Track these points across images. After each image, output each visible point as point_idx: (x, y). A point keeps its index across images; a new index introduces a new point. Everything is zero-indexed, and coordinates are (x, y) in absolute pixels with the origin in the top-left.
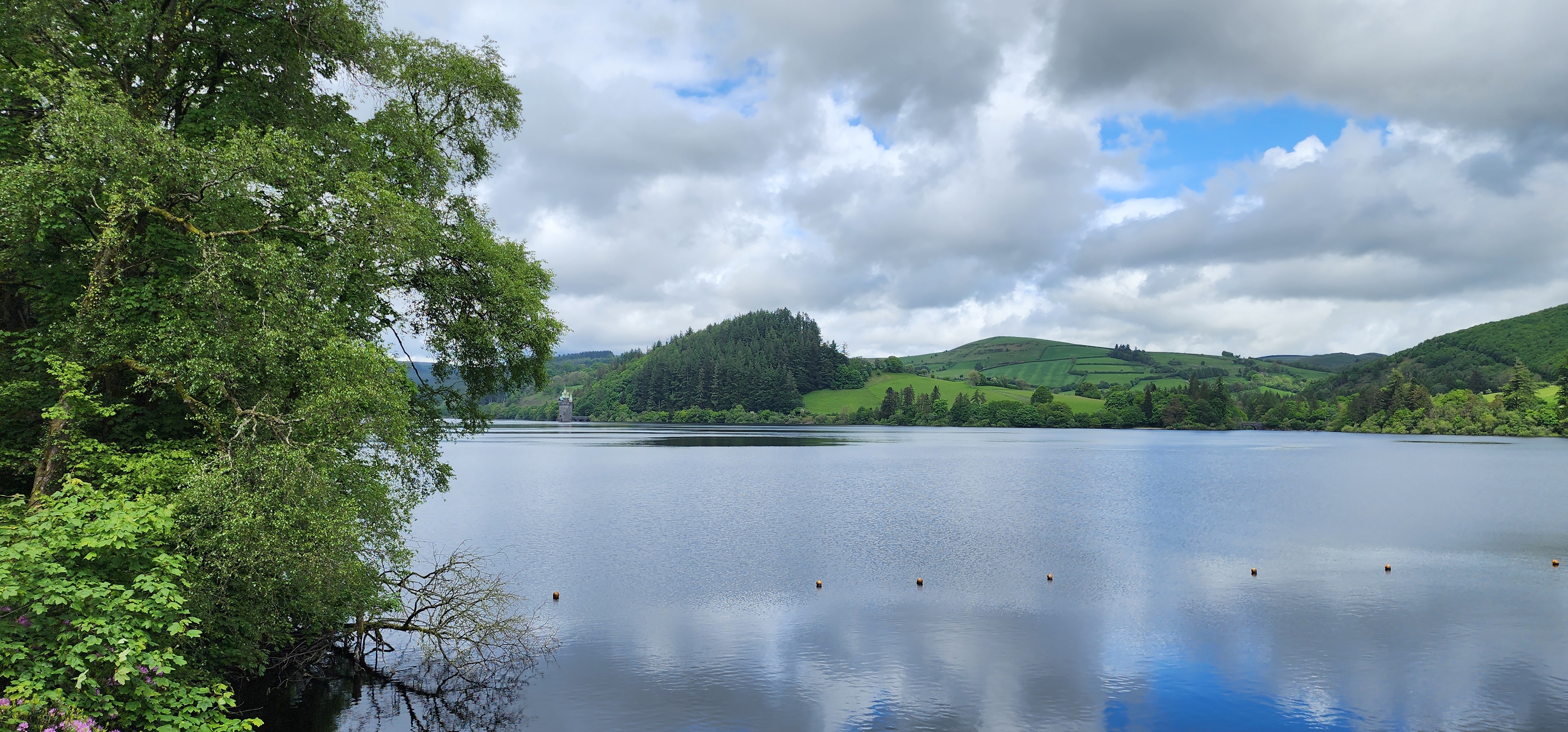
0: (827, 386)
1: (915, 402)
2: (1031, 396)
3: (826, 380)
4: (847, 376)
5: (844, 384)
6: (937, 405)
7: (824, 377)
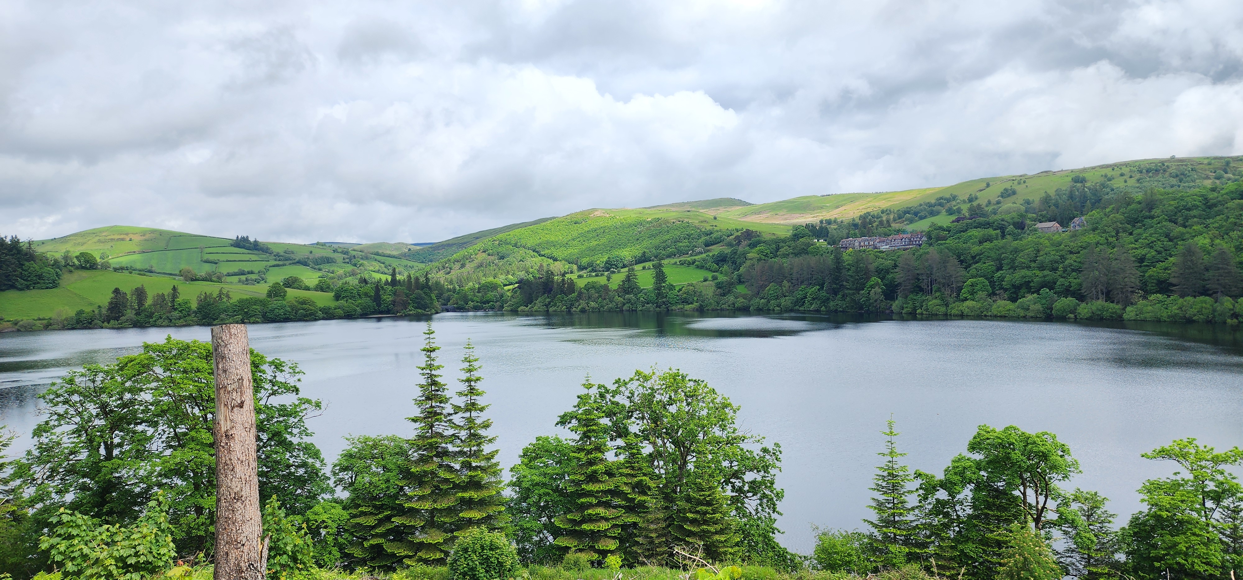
0: (13, 287)
1: (149, 302)
2: (266, 292)
3: (10, 280)
4: (39, 275)
5: (35, 284)
6: (179, 304)
7: (7, 277)
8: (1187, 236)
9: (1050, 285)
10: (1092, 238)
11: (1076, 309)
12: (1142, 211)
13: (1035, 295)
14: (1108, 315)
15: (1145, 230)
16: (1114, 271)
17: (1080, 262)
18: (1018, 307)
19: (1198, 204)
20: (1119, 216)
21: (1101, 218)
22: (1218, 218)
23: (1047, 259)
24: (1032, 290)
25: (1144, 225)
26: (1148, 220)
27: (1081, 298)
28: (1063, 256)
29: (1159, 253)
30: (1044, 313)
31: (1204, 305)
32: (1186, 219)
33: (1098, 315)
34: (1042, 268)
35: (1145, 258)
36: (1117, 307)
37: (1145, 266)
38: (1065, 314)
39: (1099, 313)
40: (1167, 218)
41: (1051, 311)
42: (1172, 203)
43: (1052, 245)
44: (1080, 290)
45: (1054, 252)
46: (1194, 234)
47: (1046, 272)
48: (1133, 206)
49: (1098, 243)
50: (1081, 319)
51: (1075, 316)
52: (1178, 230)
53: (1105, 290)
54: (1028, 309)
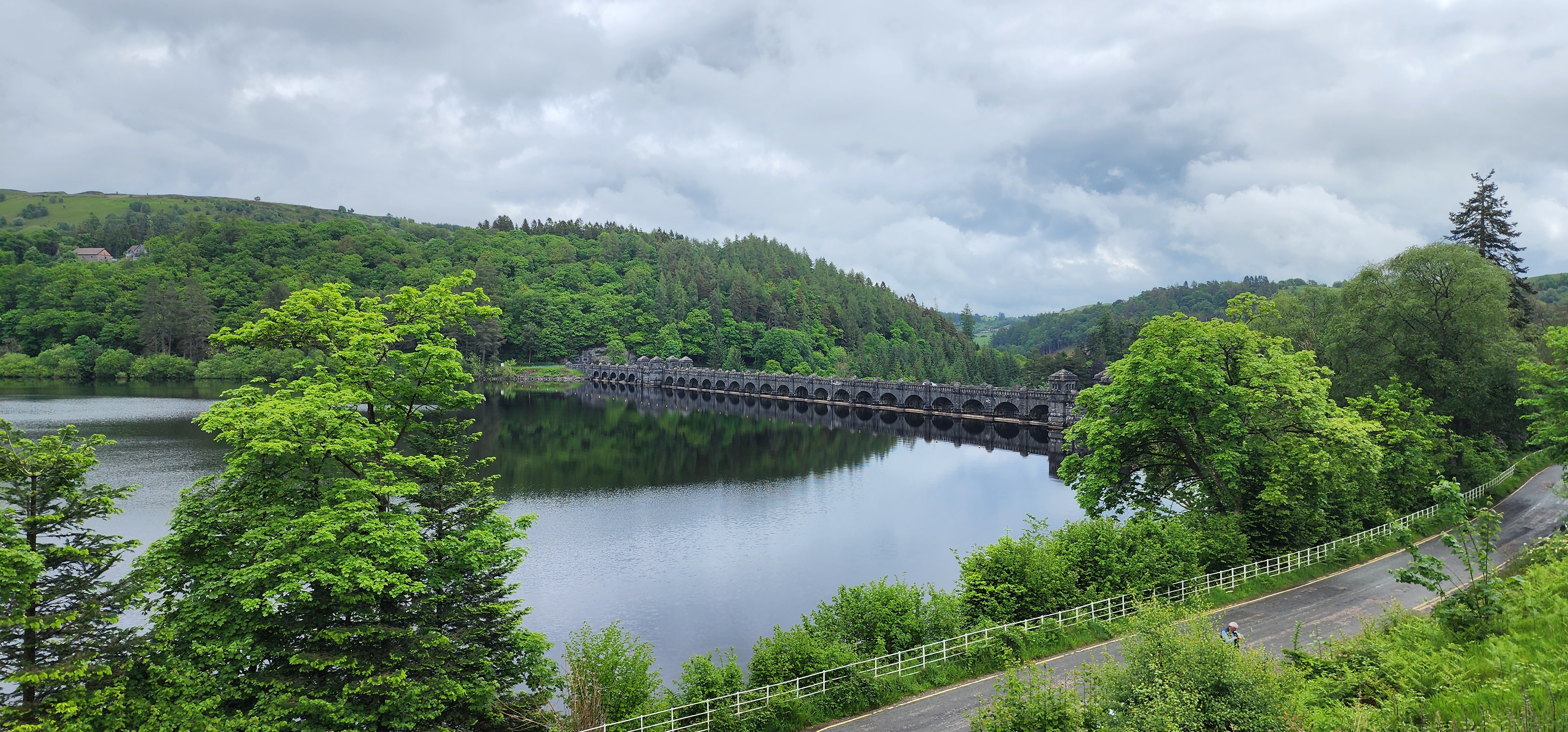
8: (275, 276)
9: (93, 331)
10: (155, 271)
11: (129, 365)
12: (220, 243)
13: (68, 345)
14: (174, 371)
15: (224, 266)
16: (184, 314)
17: (136, 302)
18: (39, 363)
19: (287, 239)
20: (191, 246)
21: (168, 247)
22: (309, 258)
23: (89, 295)
24: (64, 339)
25: (223, 260)
26: (229, 254)
27: (138, 349)
28: (113, 292)
29: (241, 294)
30: (81, 371)
31: (293, 358)
32: (274, 256)
33: (160, 372)
34: (79, 306)
35: (224, 300)
36: (186, 362)
37: (223, 310)
38: (112, 371)
39: (162, 369)
40: (250, 252)
41: (92, 368)
42: (257, 235)
43: (96, 276)
44: (136, 338)
45: (99, 286)
46: (282, 275)
47: (86, 314)
48: (211, 235)
49: (162, 278)
50: (136, 378)
51: (128, 375)
52: (263, 268)
53: (170, 340)
54: (55, 365)
